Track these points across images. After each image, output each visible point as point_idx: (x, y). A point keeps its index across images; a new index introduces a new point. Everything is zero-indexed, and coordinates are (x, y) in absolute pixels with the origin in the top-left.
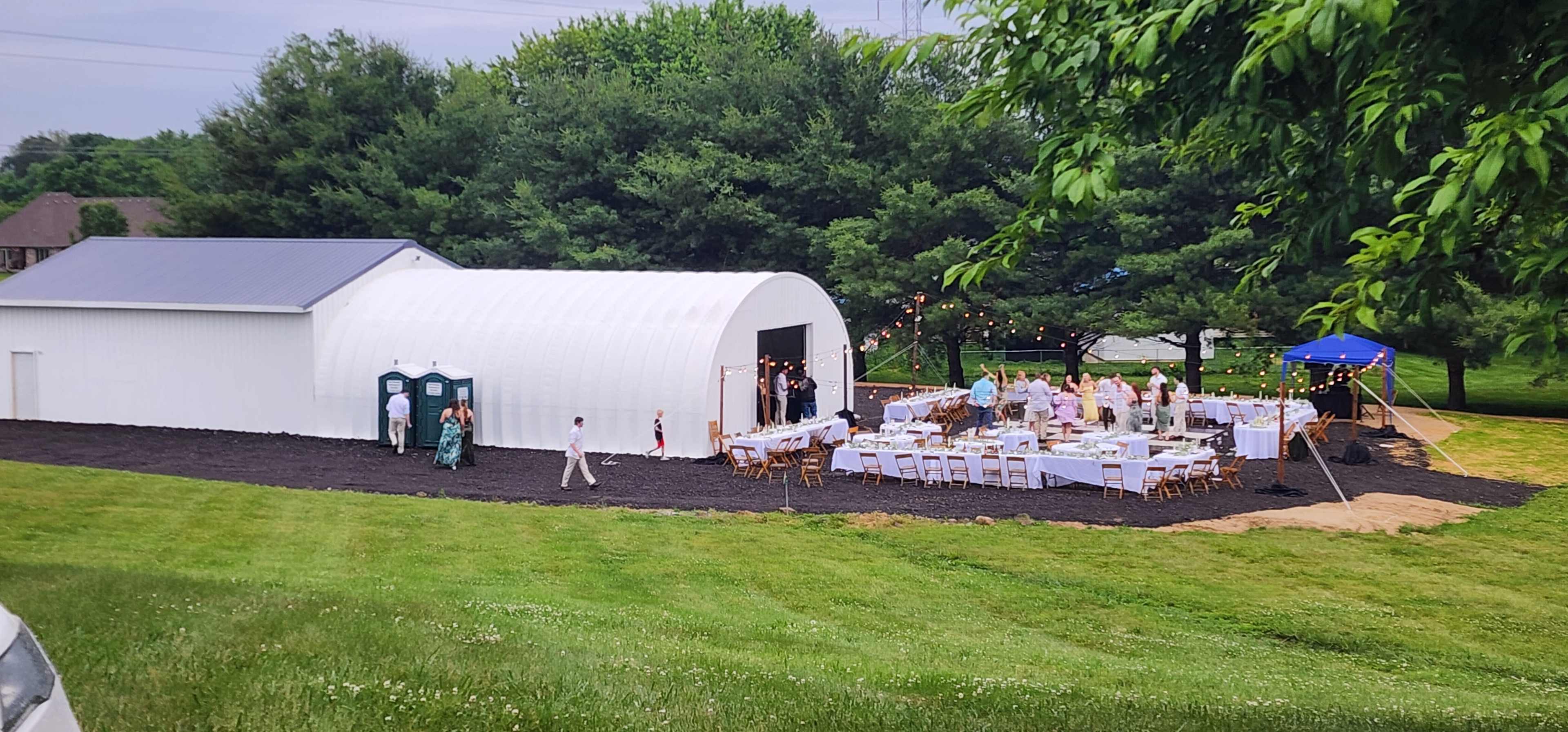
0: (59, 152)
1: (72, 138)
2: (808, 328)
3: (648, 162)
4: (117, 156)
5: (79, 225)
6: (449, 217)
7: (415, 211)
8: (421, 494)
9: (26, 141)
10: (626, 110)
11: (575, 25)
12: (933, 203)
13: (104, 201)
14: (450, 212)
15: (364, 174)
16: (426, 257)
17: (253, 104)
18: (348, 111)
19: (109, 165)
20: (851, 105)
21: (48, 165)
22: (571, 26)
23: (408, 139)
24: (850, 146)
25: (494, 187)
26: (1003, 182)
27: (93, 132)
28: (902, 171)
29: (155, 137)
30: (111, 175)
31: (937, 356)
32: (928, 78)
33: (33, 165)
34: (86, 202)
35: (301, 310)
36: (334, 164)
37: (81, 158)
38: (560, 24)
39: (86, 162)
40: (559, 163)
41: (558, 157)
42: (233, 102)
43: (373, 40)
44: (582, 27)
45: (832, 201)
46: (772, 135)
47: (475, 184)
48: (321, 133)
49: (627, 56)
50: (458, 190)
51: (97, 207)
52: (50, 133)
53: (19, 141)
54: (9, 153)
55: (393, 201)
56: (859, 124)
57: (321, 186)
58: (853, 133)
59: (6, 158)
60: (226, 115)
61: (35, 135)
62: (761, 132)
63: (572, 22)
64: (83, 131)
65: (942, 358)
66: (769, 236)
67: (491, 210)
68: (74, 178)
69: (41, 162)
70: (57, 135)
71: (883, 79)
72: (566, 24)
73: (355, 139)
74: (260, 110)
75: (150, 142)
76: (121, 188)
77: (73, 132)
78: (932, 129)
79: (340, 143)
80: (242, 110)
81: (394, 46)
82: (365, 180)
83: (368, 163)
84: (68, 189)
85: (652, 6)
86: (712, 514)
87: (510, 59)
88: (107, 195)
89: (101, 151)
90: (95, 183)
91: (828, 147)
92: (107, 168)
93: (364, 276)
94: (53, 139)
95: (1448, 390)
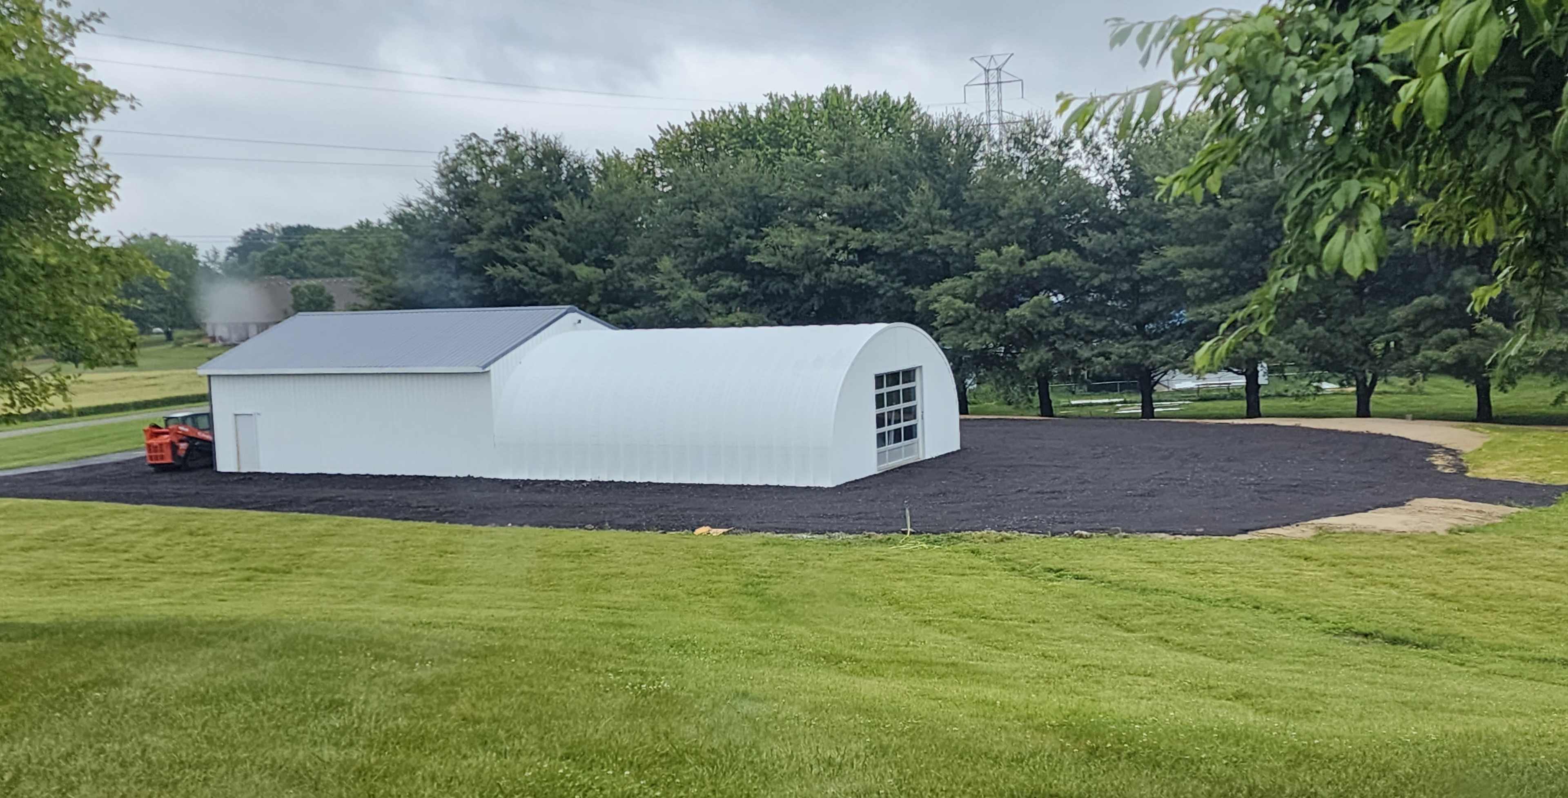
0: (275, 241)
1: (283, 229)
2: (917, 372)
3: (775, 236)
4: (323, 243)
5: (292, 302)
6: (605, 289)
7: (575, 284)
8: (589, 526)
9: (247, 233)
10: (752, 189)
11: (707, 117)
12: (1021, 263)
13: (313, 282)
14: (605, 283)
15: (530, 253)
16: (588, 322)
17: (433, 196)
18: (512, 201)
19: (317, 250)
20: (948, 176)
21: (264, 253)
22: (703, 118)
23: (567, 222)
24: (947, 213)
25: (642, 260)
26: (1082, 241)
27: (302, 224)
28: (994, 236)
29: (354, 226)
30: (320, 259)
31: (1029, 393)
32: (1012, 151)
33: (253, 253)
34: (298, 283)
35: (481, 370)
36: (502, 248)
37: (292, 247)
38: (694, 117)
39: (298, 249)
40: (696, 240)
41: (696, 235)
42: (417, 195)
43: (534, 135)
44: (712, 118)
45: (933, 262)
46: (879, 205)
47: (625, 259)
48: (492, 221)
49: (751, 143)
50: (611, 263)
51: (307, 287)
52: (266, 226)
53: (240, 233)
54: (233, 244)
55: (555, 276)
56: (955, 193)
57: (494, 265)
58: (949, 202)
59: (230, 248)
60: (410, 205)
61: (254, 228)
62: (870, 204)
63: (703, 113)
64: (293, 223)
65: (1033, 394)
66: (881, 297)
67: (640, 282)
68: (288, 264)
69: (259, 250)
70: (272, 227)
71: (974, 152)
72: (698, 116)
73: (521, 224)
74: (439, 200)
75: (350, 230)
76: (327, 270)
77: (285, 224)
78: (1019, 199)
79: (508, 227)
80: (424, 203)
81: (553, 139)
82: (533, 259)
83: (533, 245)
84: (284, 273)
85: (771, 98)
86: (840, 536)
87: (650, 150)
88: (314, 276)
89: (309, 239)
90: (306, 267)
91: (928, 213)
92: (314, 254)
93: (535, 338)
94: (270, 231)
95: (1476, 406)
